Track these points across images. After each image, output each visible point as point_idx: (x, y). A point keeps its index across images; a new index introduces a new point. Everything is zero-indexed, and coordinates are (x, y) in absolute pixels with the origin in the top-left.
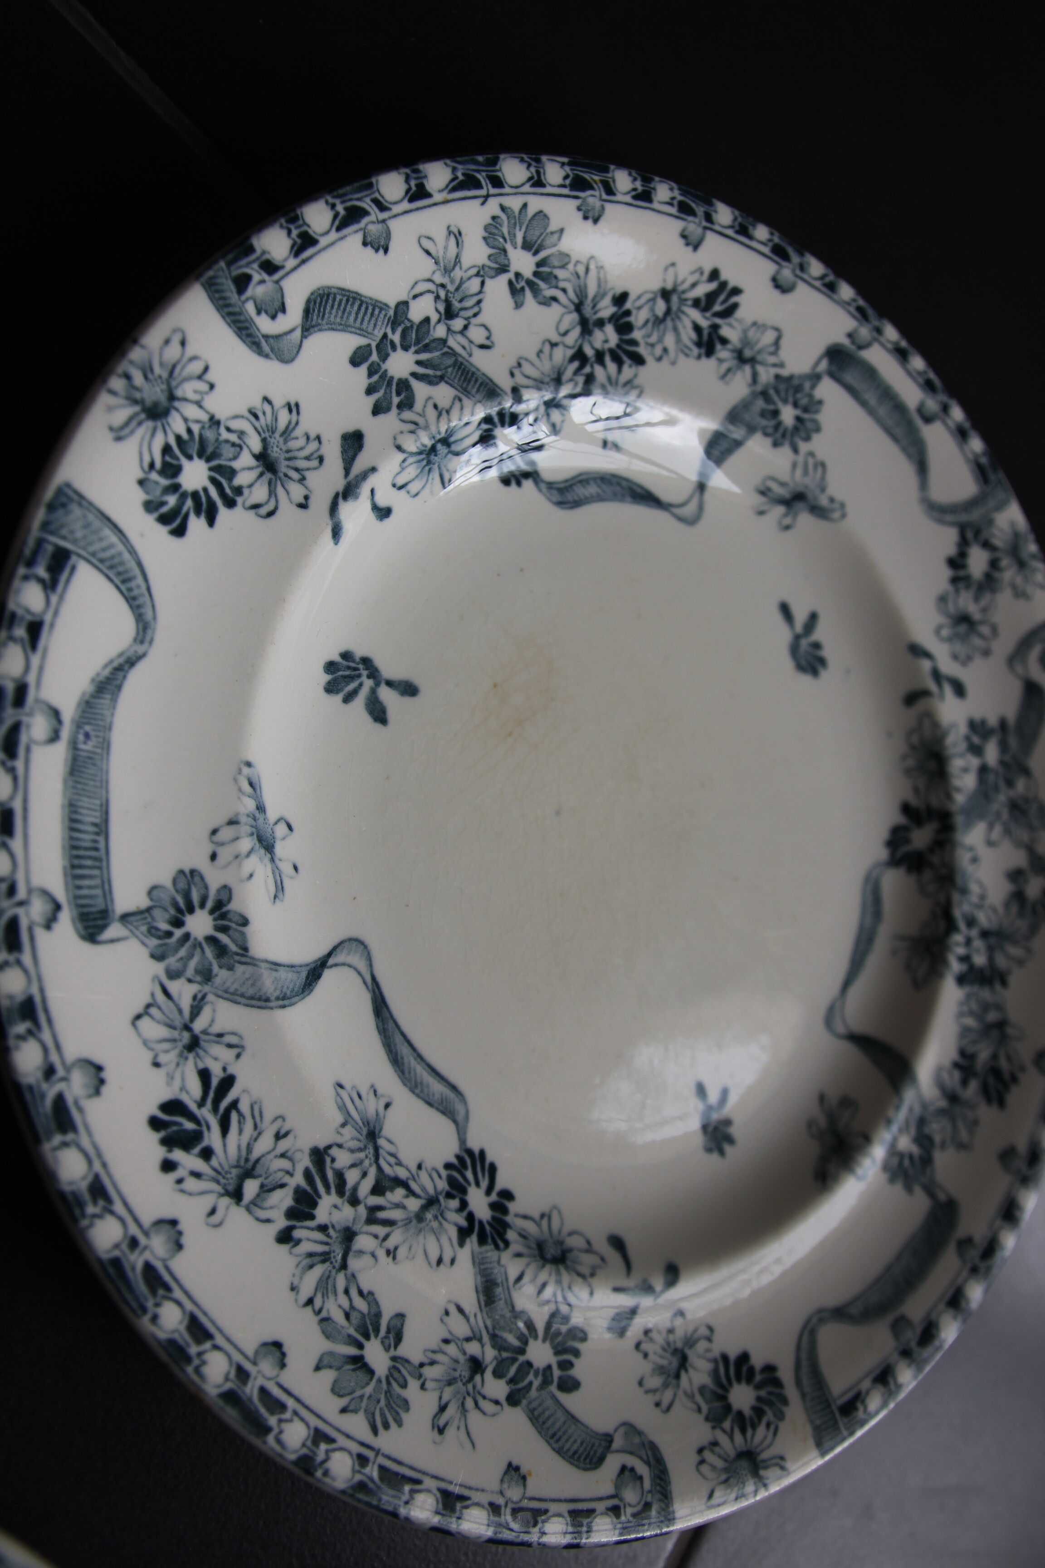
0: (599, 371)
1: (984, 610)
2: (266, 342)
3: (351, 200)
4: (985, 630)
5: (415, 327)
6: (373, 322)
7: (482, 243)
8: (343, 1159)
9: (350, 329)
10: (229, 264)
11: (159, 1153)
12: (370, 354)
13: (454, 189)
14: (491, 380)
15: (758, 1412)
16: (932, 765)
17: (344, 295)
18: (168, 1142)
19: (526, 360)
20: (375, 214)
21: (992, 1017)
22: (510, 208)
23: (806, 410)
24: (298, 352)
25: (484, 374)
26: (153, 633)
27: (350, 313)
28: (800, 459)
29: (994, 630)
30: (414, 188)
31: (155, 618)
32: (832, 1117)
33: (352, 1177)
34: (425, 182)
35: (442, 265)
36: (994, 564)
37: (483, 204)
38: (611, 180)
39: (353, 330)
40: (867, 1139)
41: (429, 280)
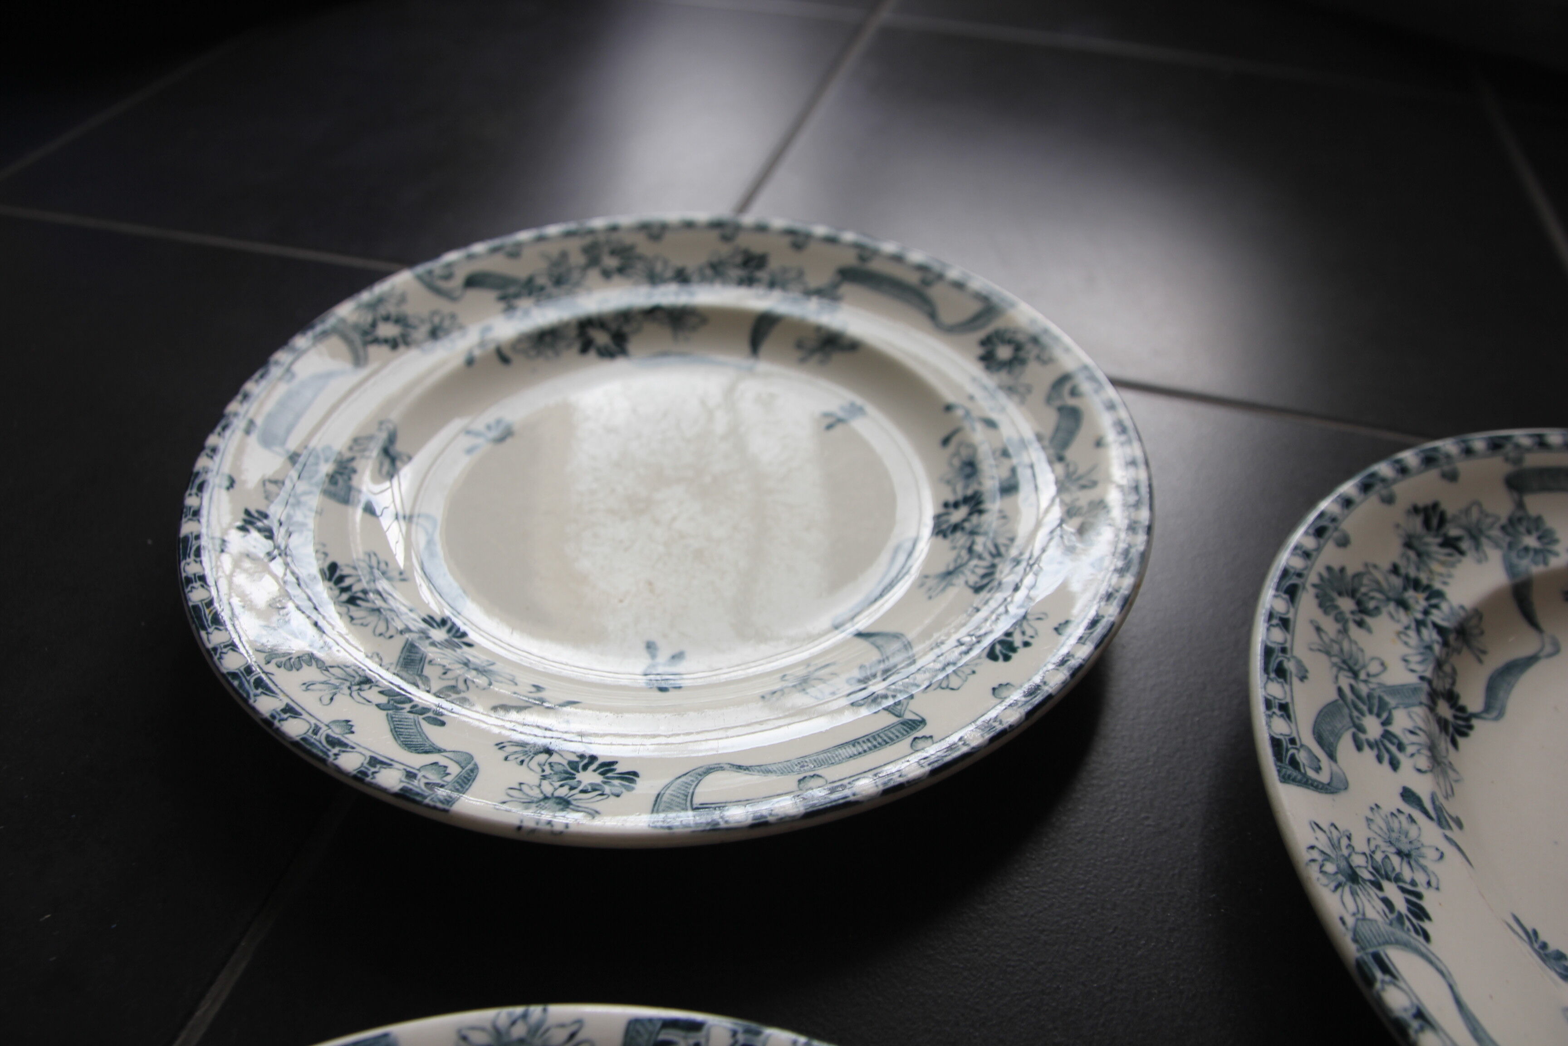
0: (356, 588)
1: (422, 321)
2: (466, 767)
3: (324, 746)
4: (437, 320)
5: (391, 698)
6: (406, 720)
7: (301, 671)
8: (973, 579)
9: (420, 730)
10: (425, 797)
11: (1022, 652)
12: (429, 717)
13: (272, 692)
14: (404, 648)
15: (1009, 342)
16: (548, 339)
17: (399, 738)
18: (1014, 650)
19: (374, 631)
20: (324, 731)
21: (708, 272)
22: (265, 658)
23: (318, 457)
24: (459, 752)
25: (402, 652)
26: (712, 765)
27: (409, 732)
28: (358, 455)
29: (434, 313)
30: (288, 714)
31: (701, 767)
32: (812, 352)
33: (981, 571)
34: (279, 710)
35: (334, 691)
36: (387, 319)
37: (272, 674)
38: (204, 602)
39: (419, 728)
40: (819, 329)
41: (351, 695)
